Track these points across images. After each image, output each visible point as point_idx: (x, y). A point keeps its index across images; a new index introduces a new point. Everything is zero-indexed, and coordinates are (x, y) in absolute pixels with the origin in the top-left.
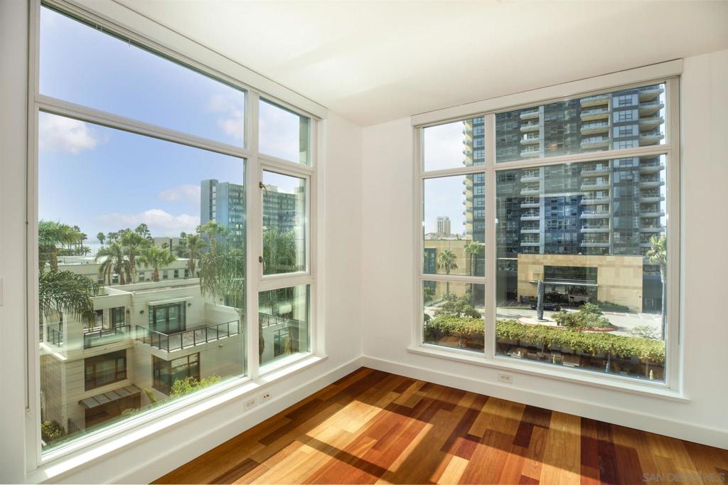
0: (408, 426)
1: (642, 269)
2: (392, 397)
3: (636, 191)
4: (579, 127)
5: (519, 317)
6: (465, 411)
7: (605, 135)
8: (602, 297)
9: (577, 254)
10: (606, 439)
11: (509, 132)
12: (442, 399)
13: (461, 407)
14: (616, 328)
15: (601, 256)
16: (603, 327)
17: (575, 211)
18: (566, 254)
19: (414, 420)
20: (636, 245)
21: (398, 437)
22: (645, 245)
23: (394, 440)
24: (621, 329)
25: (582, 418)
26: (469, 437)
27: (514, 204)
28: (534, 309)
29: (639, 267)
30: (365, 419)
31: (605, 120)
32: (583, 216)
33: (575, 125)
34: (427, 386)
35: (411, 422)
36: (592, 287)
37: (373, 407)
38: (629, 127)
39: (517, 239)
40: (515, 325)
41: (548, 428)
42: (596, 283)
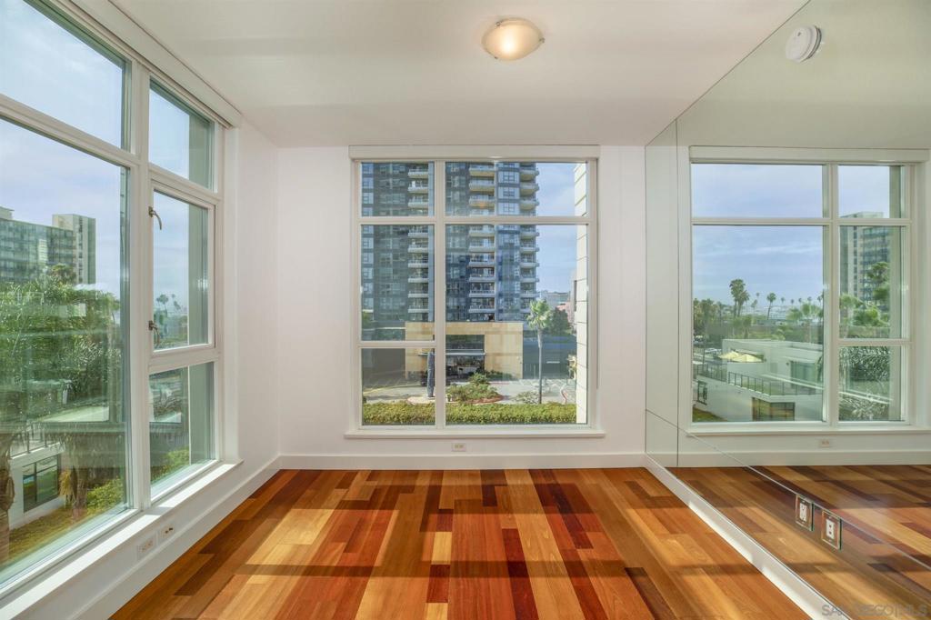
0: (374, 519)
1: (521, 336)
2: (338, 495)
3: (517, 255)
4: (467, 182)
5: (408, 396)
6: (426, 490)
7: (490, 194)
8: (488, 367)
9: (464, 320)
10: (553, 481)
11: (394, 176)
12: (397, 483)
13: (420, 486)
14: (501, 398)
15: (487, 323)
16: (491, 398)
17: (464, 273)
18: (454, 321)
19: (377, 511)
20: (517, 311)
21: (368, 532)
22: (525, 311)
23: (366, 536)
24: (507, 398)
25: (530, 470)
26: (441, 512)
27: (401, 262)
28: (424, 385)
29: (520, 333)
30: (318, 526)
31: (491, 178)
32: (472, 279)
33: (464, 178)
34: (373, 475)
35: (375, 514)
36: (480, 356)
37: (320, 511)
38: (511, 189)
39: (403, 304)
40: (405, 405)
41: (506, 485)
42: (483, 351)
